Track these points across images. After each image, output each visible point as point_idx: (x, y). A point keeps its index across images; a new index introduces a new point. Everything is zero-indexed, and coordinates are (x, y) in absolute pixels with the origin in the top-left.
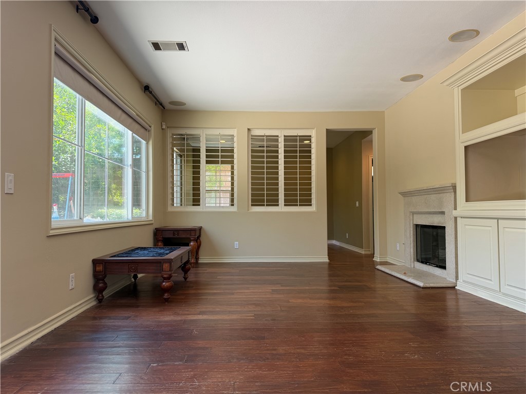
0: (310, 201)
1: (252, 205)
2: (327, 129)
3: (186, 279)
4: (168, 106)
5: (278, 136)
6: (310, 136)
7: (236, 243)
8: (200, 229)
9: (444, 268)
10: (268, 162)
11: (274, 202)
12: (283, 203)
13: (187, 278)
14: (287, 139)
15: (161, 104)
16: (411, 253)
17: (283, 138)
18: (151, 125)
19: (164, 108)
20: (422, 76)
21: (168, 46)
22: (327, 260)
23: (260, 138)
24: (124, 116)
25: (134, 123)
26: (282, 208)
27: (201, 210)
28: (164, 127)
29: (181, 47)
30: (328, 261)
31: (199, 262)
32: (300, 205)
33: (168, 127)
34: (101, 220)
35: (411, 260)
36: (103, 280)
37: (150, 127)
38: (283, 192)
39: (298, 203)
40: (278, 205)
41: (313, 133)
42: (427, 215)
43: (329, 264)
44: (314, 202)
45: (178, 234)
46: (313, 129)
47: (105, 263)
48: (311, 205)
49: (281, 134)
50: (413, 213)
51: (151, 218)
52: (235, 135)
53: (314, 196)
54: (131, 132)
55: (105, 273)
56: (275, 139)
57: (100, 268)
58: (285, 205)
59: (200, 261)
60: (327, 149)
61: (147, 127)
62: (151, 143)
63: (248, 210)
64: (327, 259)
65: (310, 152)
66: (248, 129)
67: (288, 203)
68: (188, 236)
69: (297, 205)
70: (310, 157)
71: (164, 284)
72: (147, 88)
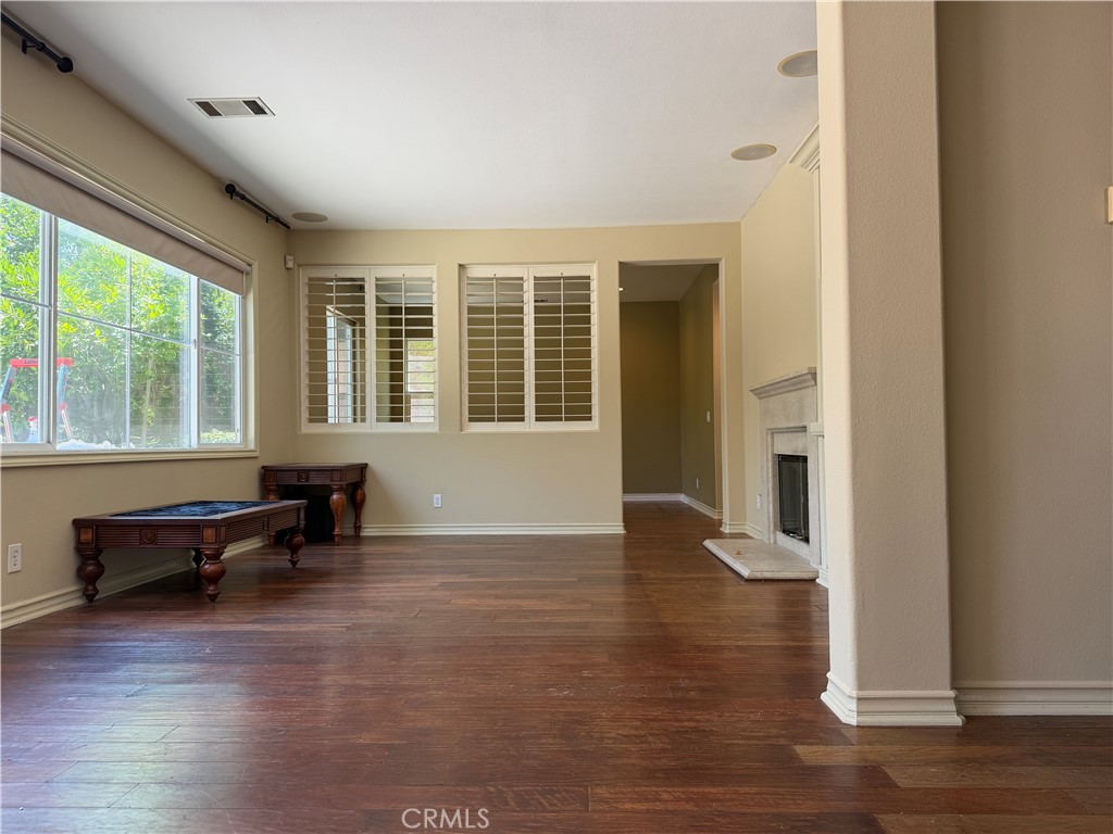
0: (589, 410)
1: (471, 420)
2: (620, 263)
3: (294, 563)
4: (295, 223)
5: (522, 279)
6: (588, 278)
7: (436, 496)
8: (363, 468)
9: (807, 540)
10: (500, 332)
11: (515, 413)
12: (533, 416)
13: (296, 562)
14: (540, 283)
15: (277, 220)
16: (769, 513)
17: (532, 282)
18: (251, 261)
19: (289, 228)
20: (773, 150)
21: (232, 108)
22: (621, 530)
23: (485, 283)
24: (172, 246)
25: (203, 259)
26: (530, 425)
27: (369, 431)
28: (290, 265)
29: (256, 108)
30: (622, 532)
31: (362, 534)
32: (567, 419)
33: (299, 266)
34: (114, 447)
35: (769, 527)
36: (95, 558)
37: (250, 265)
38: (533, 393)
39: (563, 416)
40: (522, 420)
41: (592, 271)
42: (790, 435)
43: (626, 537)
44: (595, 412)
45: (307, 480)
46: (594, 262)
47: (97, 526)
48: (590, 419)
49: (528, 274)
50: (774, 432)
51: (252, 446)
52: (435, 278)
53: (595, 401)
54: (196, 278)
55: (96, 545)
56: (517, 283)
57: (87, 536)
58: (537, 419)
59: (366, 532)
60: (621, 304)
61: (243, 265)
62: (251, 297)
63: (461, 430)
64: (622, 528)
65: (588, 309)
66: (460, 265)
67: (543, 414)
68: (328, 482)
69: (560, 419)
70: (588, 320)
71: (207, 566)
72: (231, 190)
